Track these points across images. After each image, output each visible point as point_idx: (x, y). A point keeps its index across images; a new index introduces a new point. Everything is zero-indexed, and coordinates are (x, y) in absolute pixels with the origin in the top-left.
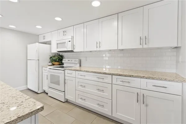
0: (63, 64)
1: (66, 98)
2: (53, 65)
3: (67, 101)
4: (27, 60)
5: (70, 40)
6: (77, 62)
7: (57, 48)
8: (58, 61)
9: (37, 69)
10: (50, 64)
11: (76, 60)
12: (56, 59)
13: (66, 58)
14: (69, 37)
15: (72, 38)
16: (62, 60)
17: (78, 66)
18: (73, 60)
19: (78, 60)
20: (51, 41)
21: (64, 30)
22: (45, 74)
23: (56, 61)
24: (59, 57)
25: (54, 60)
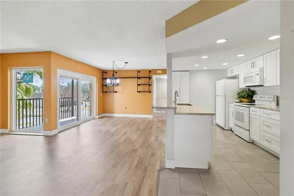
0: (254, 101)
1: (251, 138)
2: (242, 102)
3: (253, 143)
4: (216, 96)
5: (258, 73)
6: (271, 100)
7: (245, 83)
8: (247, 98)
9: (224, 105)
10: (238, 101)
11: (271, 96)
12: (245, 95)
13: (258, 93)
14: (257, 70)
15: (262, 70)
16: (252, 96)
17: (273, 105)
18: (267, 97)
19: (273, 97)
20: (239, 75)
21: (252, 61)
22: (231, 110)
23: (244, 98)
24: (248, 93)
25: (242, 96)
